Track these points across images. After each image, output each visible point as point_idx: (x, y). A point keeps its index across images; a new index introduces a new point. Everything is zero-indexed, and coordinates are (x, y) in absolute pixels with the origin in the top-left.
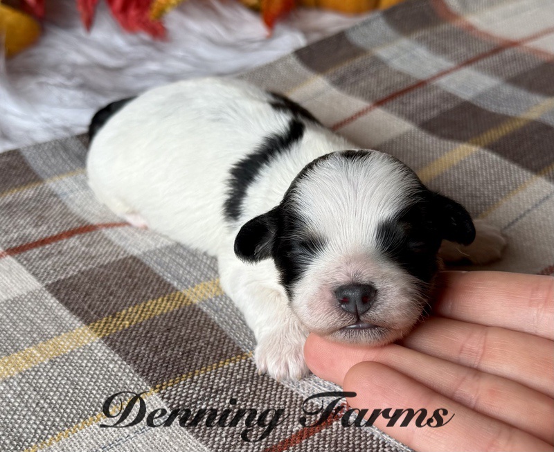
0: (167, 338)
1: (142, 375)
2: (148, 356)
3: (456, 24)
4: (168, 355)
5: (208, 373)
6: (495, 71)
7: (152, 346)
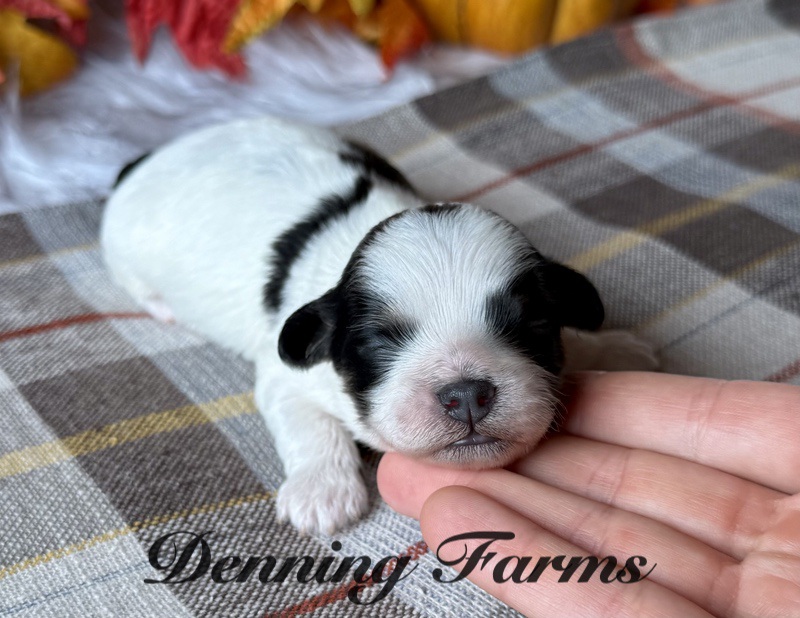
0: (163, 463)
1: (119, 508)
2: (133, 485)
3: (650, 72)
4: (160, 485)
5: (210, 512)
6: (694, 136)
7: (141, 473)
